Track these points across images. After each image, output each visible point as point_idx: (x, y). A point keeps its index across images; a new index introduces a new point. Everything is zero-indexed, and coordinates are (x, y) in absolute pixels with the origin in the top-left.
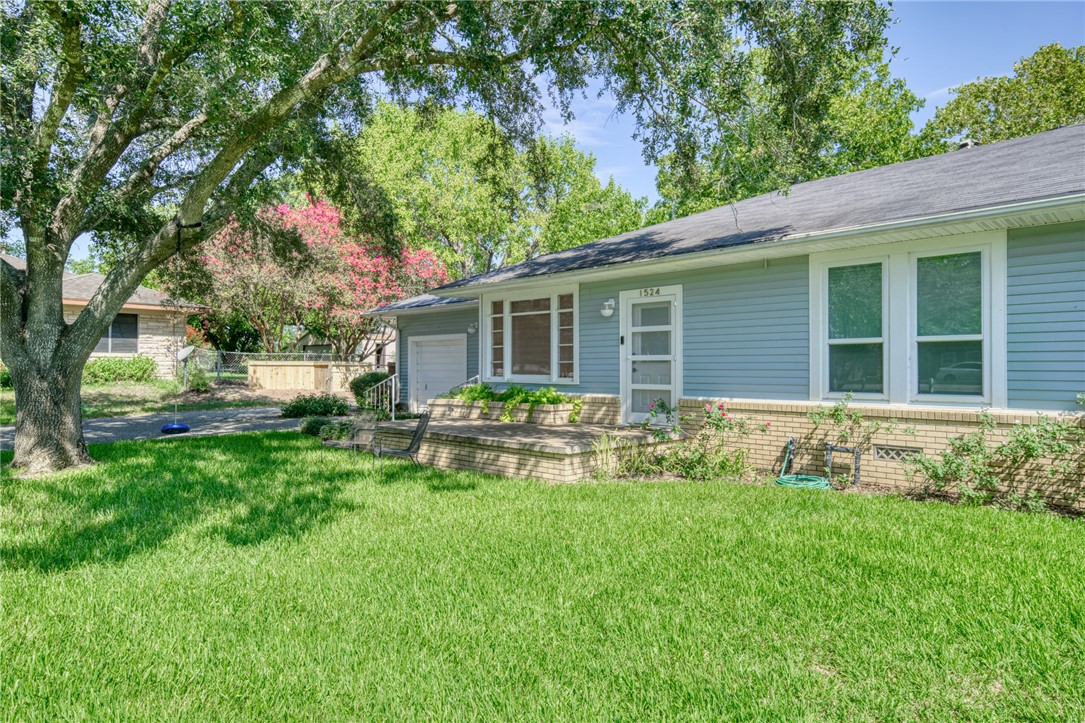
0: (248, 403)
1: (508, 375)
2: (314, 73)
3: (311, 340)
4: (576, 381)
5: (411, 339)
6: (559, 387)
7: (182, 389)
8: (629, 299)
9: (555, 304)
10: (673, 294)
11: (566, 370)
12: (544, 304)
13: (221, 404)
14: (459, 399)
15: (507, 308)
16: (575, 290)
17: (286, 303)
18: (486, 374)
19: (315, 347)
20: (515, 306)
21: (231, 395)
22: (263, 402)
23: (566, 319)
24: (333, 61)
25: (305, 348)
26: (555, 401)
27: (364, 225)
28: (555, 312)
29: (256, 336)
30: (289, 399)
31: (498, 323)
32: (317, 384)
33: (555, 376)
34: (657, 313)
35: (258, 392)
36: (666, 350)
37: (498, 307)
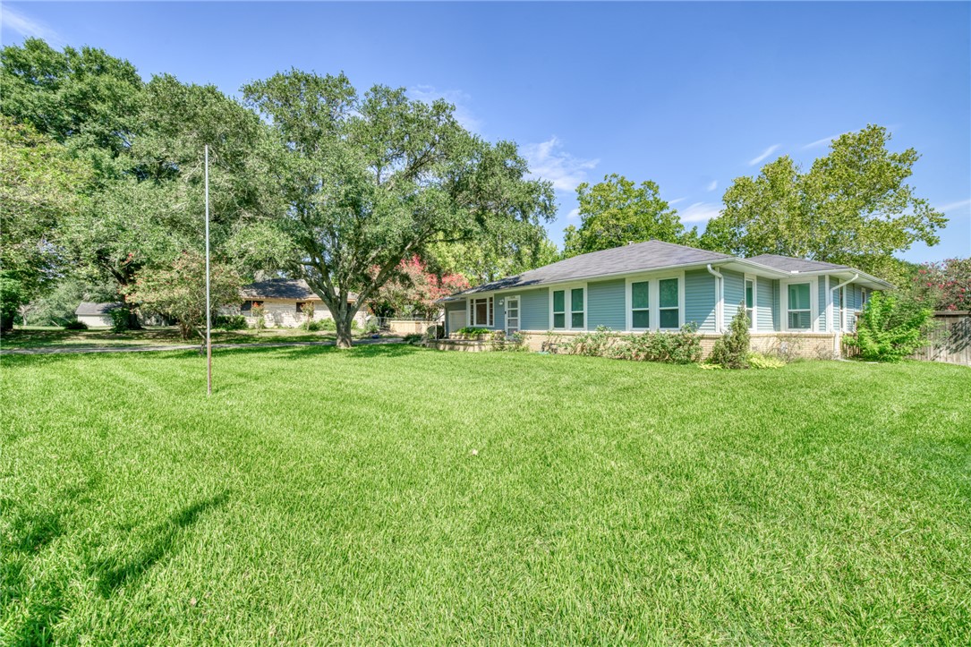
0: (391, 337)
1: (475, 325)
2: (408, 247)
3: (417, 312)
4: (493, 326)
5: (450, 312)
6: (488, 328)
7: (368, 332)
8: (507, 299)
9: (488, 300)
10: (518, 298)
11: (491, 323)
12: (485, 300)
13: (381, 337)
14: (458, 333)
15: (475, 302)
16: (493, 296)
17: (404, 297)
18: (469, 325)
19: (419, 315)
20: (477, 301)
21: (385, 334)
22: (396, 336)
23: (491, 305)
24: (413, 244)
25: (414, 316)
26: (486, 333)
27: (431, 271)
28: (488, 304)
29: (393, 311)
30: (404, 336)
31: (472, 307)
32: (417, 329)
33: (488, 325)
34: (514, 304)
35: (395, 333)
36: (517, 316)
37: (472, 301)
